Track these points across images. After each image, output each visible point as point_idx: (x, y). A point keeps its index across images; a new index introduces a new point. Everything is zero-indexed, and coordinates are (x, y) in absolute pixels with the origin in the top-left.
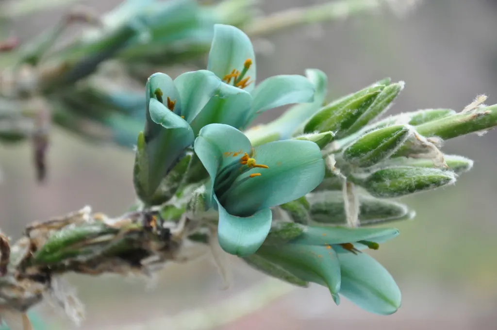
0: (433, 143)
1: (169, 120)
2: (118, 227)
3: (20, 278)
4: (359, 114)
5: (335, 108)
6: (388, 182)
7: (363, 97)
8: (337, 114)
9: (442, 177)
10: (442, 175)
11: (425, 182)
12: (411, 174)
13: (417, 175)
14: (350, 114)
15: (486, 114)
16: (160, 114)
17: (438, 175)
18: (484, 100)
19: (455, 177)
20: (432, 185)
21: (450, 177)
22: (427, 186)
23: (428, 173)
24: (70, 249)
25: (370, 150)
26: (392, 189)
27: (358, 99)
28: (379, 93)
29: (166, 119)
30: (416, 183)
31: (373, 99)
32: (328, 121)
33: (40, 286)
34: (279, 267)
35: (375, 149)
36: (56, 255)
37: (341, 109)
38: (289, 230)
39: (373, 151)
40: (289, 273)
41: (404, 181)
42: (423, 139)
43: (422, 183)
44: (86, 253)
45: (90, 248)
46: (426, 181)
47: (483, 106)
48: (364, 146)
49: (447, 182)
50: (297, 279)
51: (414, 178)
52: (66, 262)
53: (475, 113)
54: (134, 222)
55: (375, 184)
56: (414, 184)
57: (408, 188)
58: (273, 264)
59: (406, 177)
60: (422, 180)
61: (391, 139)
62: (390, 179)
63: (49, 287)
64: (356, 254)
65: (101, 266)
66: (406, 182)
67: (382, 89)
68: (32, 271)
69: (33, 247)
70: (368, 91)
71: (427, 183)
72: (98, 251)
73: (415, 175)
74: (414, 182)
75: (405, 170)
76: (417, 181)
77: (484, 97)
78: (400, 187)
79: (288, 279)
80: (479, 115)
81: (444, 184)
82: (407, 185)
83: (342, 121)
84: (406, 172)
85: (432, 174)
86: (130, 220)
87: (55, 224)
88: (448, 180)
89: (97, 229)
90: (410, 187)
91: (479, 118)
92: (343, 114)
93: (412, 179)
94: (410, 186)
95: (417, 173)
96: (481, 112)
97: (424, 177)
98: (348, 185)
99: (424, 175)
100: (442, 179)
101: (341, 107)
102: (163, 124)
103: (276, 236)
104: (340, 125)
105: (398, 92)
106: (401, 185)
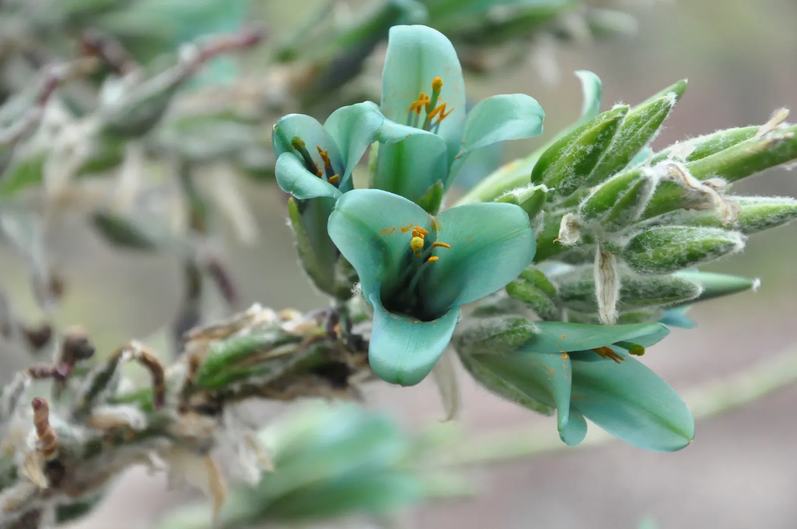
0: (714, 187)
1: (301, 187)
2: (299, 333)
3: (183, 410)
4: (596, 152)
5: (563, 144)
6: (650, 252)
7: (599, 125)
8: (566, 153)
9: (723, 242)
10: (723, 238)
11: (699, 250)
12: (679, 239)
13: (689, 239)
14: (583, 152)
15: (787, 140)
16: (288, 178)
17: (716, 238)
18: (786, 115)
19: (743, 240)
20: (709, 255)
21: (733, 241)
22: (704, 255)
23: (703, 235)
24: (236, 369)
25: (607, 209)
26: (656, 262)
27: (592, 129)
28: (620, 118)
29: (297, 185)
30: (687, 253)
31: (612, 128)
32: (557, 163)
33: (208, 421)
34: (512, 386)
35: (614, 207)
36: (218, 378)
37: (572, 145)
38: (513, 332)
39: (610, 210)
40: (523, 395)
41: (670, 250)
42: (695, 183)
43: (696, 251)
44: (260, 373)
45: (266, 365)
46: (699, 248)
47: (785, 126)
48: (599, 203)
49: (732, 249)
50: (536, 404)
51: (683, 245)
52: (236, 387)
53: (769, 138)
54: (319, 324)
55: (635, 256)
56: (684, 253)
57: (677, 261)
58: (505, 382)
59: (673, 243)
60: (695, 248)
61: (627, 192)
62: (652, 248)
63: (221, 424)
64: (618, 362)
65: (291, 389)
66: (673, 252)
67: (625, 112)
68: (198, 399)
69: (194, 365)
70: (605, 116)
71: (703, 252)
72: (277, 370)
73: (685, 239)
74: (685, 250)
75: (672, 233)
76: (687, 250)
77: (784, 112)
78: (667, 259)
79: (523, 402)
80: (775, 141)
81: (726, 252)
82: (675, 256)
83: (574, 164)
84: (673, 236)
85: (708, 238)
86: (314, 322)
87: (219, 332)
88: (731, 246)
89: (270, 337)
90: (680, 258)
91: (778, 145)
92: (573, 153)
93: (681, 246)
94: (678, 256)
95: (689, 237)
96: (779, 136)
97: (697, 243)
98: (604, 257)
99: (697, 239)
100: (722, 245)
101: (571, 143)
102: (294, 192)
103: (500, 340)
104: (573, 169)
105: (667, 110)
106: (667, 256)
